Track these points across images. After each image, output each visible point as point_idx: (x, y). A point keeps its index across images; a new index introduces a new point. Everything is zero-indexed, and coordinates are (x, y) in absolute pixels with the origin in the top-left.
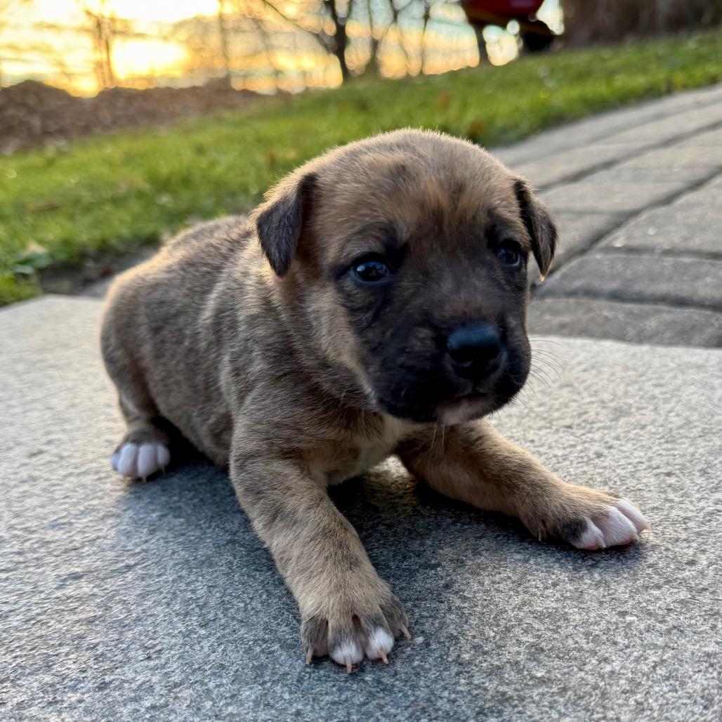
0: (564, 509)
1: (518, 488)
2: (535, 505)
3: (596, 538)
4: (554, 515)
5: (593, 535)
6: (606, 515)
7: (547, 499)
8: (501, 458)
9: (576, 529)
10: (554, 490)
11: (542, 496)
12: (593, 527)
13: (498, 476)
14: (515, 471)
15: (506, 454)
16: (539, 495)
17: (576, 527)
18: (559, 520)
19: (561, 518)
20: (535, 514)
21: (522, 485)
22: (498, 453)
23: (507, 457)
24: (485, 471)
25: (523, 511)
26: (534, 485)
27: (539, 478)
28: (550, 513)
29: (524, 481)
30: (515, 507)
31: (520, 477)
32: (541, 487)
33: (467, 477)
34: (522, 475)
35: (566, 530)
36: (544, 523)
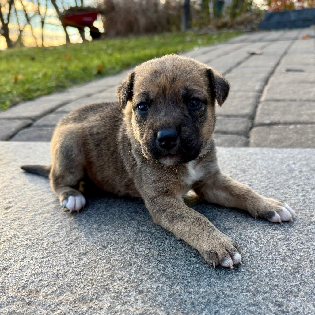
0: (266, 207)
1: (247, 199)
2: (254, 205)
3: (278, 219)
4: (262, 209)
5: (277, 217)
6: (282, 210)
7: (259, 203)
9: (271, 215)
10: (261, 200)
11: (257, 202)
12: (277, 214)
13: (239, 194)
14: (245, 192)
15: (241, 186)
16: (255, 202)
17: (271, 214)
18: (264, 211)
19: (264, 210)
20: (254, 209)
21: (249, 198)
22: (238, 186)
23: (242, 188)
24: (233, 192)
25: (250, 208)
26: (253, 198)
27: (255, 195)
28: (260, 209)
29: (249, 197)
30: (246, 206)
31: (248, 195)
32: (256, 199)
33: (224, 194)
35: (267, 215)
36: (258, 212)
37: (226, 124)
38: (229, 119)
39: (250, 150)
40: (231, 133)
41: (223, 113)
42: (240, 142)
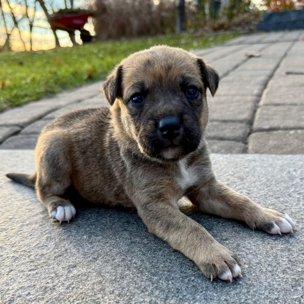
0: (264, 218)
1: (244, 209)
2: (252, 216)
3: (277, 231)
4: (260, 221)
5: (276, 229)
6: (281, 222)
7: (257, 214)
8: (236, 197)
10: (259, 210)
11: (255, 213)
12: (275, 225)
13: (236, 205)
15: (238, 196)
16: (253, 212)
17: (270, 226)
20: (252, 220)
21: (246, 209)
22: (235, 196)
23: (239, 197)
24: (229, 203)
25: (247, 219)
26: (251, 208)
27: (253, 206)
28: (258, 220)
29: (247, 207)
30: (243, 217)
31: (245, 205)
32: (254, 209)
33: (221, 205)
34: (246, 204)
35: (265, 227)
36: (256, 223)
37: (223, 130)
38: (226, 125)
39: (248, 156)
40: (229, 139)
41: (220, 118)
42: (237, 149)
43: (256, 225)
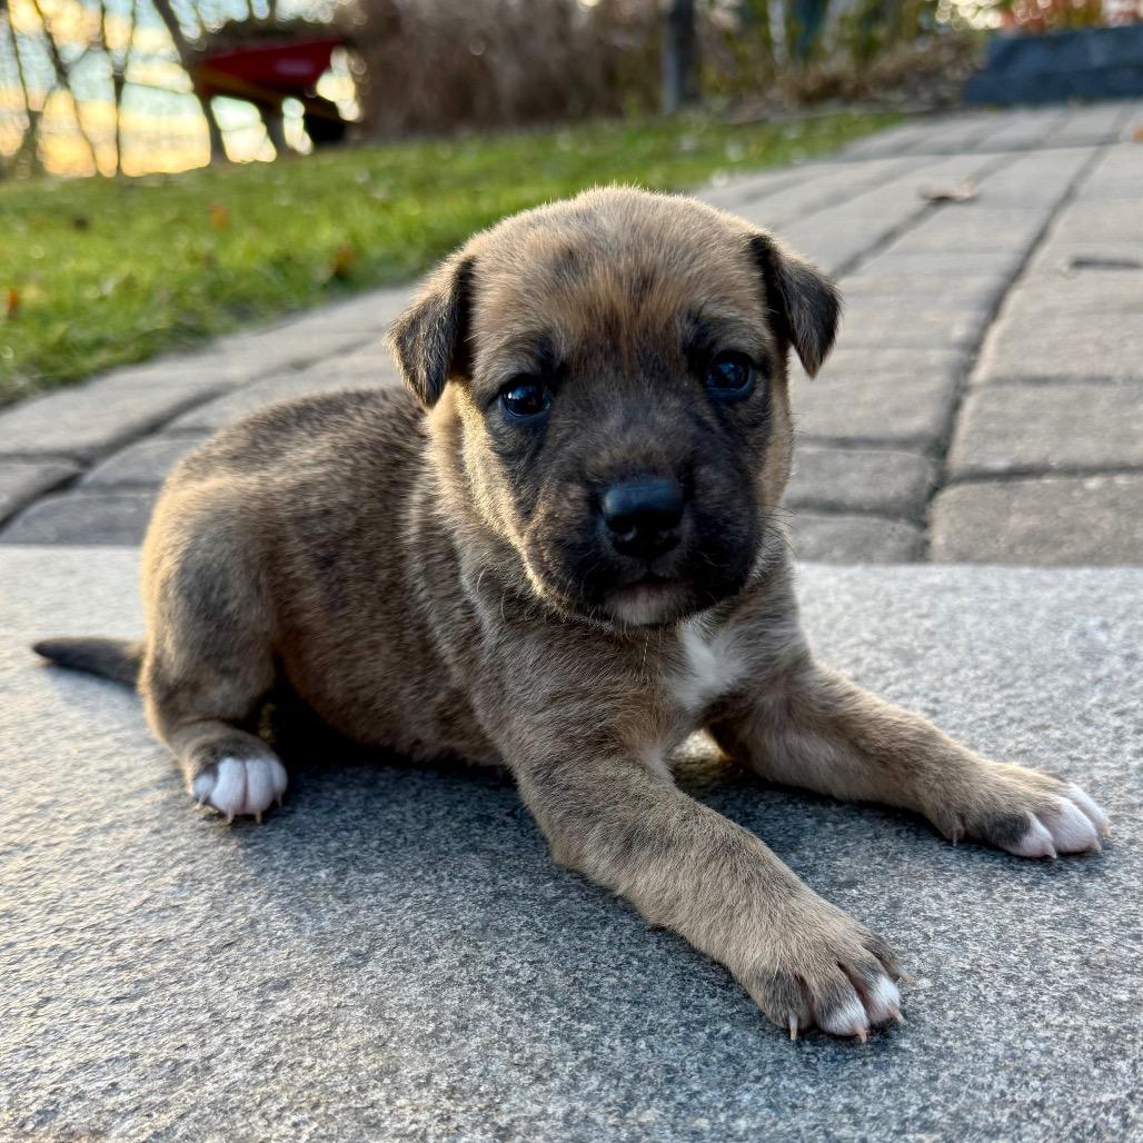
0: (995, 800)
1: (921, 767)
2: (947, 792)
3: (1043, 843)
4: (979, 807)
5: (1039, 836)
6: (1057, 810)
7: (967, 785)
8: (890, 723)
9: (1015, 830)
10: (975, 770)
11: (958, 780)
12: (1037, 825)
13: (888, 750)
14: (913, 742)
15: (897, 719)
16: (953, 778)
17: (1017, 827)
18: (988, 815)
20: (948, 805)
21: (928, 764)
22: (884, 717)
23: (898, 723)
24: (863, 742)
25: (930, 802)
26: (944, 762)
28: (973, 806)
29: (929, 758)
30: (916, 794)
31: (923, 752)
32: (954, 767)
33: (832, 751)
34: (927, 748)
35: (998, 830)
36: (963, 818)
37: (836, 474)
38: (850, 456)
39: (929, 574)
40: (858, 509)
41: (825, 432)
42: (891, 544)
43: (964, 824)
